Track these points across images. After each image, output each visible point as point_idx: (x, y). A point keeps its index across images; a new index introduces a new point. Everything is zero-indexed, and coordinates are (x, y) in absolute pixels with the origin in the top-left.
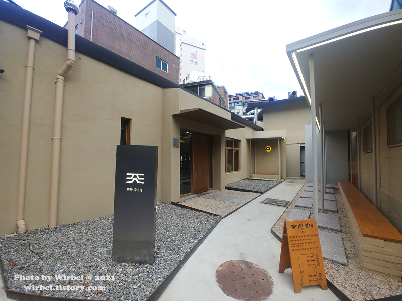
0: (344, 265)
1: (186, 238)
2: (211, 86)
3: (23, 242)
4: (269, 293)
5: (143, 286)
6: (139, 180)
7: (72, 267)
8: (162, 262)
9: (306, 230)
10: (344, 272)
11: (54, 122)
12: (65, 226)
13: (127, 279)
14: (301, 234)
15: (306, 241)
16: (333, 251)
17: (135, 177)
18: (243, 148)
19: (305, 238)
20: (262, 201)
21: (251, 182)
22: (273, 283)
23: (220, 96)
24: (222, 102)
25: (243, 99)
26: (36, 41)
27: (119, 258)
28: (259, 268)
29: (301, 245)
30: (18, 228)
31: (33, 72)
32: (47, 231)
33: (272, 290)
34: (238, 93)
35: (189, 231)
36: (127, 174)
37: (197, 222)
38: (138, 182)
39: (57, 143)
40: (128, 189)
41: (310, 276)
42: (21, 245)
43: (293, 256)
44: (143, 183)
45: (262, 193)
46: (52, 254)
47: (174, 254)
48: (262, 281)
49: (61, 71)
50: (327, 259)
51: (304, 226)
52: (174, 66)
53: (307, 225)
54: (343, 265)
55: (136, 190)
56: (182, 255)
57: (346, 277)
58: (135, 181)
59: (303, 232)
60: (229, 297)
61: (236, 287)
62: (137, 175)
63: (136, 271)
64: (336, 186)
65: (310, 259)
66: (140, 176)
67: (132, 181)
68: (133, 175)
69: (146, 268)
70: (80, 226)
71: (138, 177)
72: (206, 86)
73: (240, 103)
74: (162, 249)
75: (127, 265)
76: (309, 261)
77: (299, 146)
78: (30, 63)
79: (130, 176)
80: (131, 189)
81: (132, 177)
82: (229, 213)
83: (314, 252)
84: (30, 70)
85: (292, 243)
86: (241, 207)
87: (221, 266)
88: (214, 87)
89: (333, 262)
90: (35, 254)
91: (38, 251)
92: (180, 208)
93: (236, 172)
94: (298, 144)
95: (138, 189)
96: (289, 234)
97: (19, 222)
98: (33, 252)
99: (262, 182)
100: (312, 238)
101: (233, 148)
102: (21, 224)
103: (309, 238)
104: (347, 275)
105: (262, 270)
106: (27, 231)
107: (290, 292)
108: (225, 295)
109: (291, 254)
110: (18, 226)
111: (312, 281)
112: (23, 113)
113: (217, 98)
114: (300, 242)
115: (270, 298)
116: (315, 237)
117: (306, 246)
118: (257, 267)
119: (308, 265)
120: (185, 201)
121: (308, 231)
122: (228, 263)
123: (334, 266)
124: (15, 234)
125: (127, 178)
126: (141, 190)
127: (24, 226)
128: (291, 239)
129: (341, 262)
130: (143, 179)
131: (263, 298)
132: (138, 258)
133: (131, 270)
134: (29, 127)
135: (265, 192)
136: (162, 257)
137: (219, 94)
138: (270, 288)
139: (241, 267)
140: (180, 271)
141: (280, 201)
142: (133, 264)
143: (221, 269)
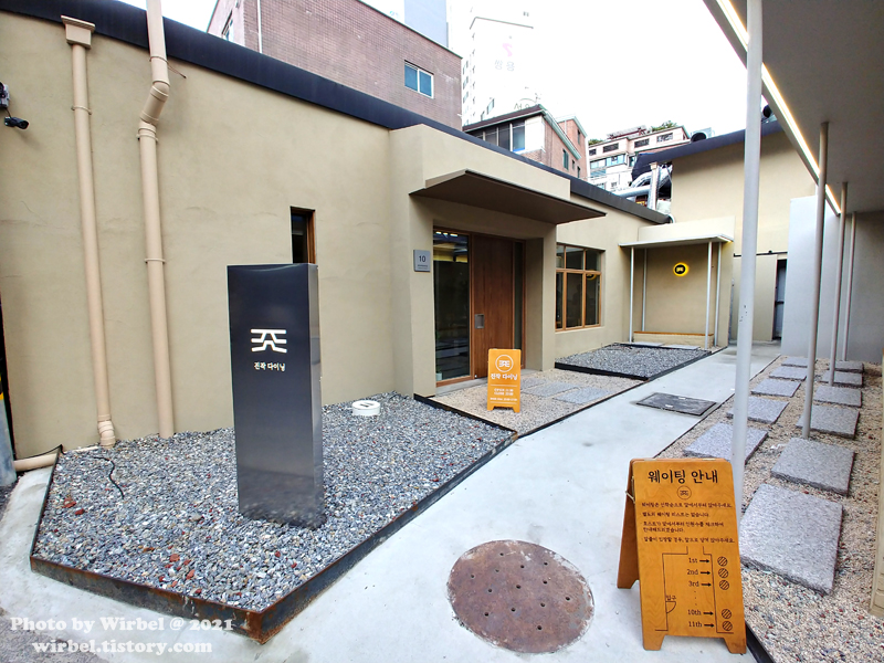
0: (821, 592)
1: (415, 478)
2: (540, 119)
3: (103, 462)
4: (572, 635)
5: (279, 574)
6: (277, 345)
7: (165, 518)
8: (339, 527)
9: (696, 488)
10: (814, 612)
11: (144, 225)
12: (189, 435)
13: (251, 556)
14: (675, 499)
15: (691, 519)
16: (800, 548)
17: (269, 337)
18: (612, 270)
19: (690, 510)
20: (638, 399)
21: (627, 354)
22: (591, 610)
23: (564, 144)
24: (570, 159)
25: (628, 146)
26: (86, 48)
27: (257, 509)
28: (568, 566)
29: (676, 527)
30: (100, 435)
31: (89, 118)
32: (155, 444)
33: (581, 628)
34: (615, 132)
35: (427, 462)
36: (253, 331)
37: (456, 442)
38: (275, 349)
39: (156, 268)
40: (257, 364)
41: (694, 612)
42: (99, 468)
43: (646, 552)
44: (285, 351)
45: (645, 379)
46: (144, 489)
47: (373, 512)
48: (562, 601)
49: (144, 111)
50: (769, 569)
51: (689, 479)
52: (449, 79)
53: (698, 475)
54: (816, 591)
55: (272, 366)
56: (388, 515)
57: (815, 626)
58: (269, 346)
59: (684, 493)
60: (463, 629)
61: (490, 607)
62: (273, 332)
63: (276, 541)
64: (873, 367)
65: (699, 567)
66: (279, 336)
67: (263, 348)
68: (264, 332)
69: (301, 536)
70: (217, 437)
71: (274, 337)
72: (527, 122)
73: (620, 158)
74: (352, 497)
75: (266, 525)
76: (695, 573)
77: (774, 260)
78: (81, 101)
79: (259, 336)
80: (263, 365)
81: (263, 337)
82: (542, 424)
83: (717, 550)
84: (81, 116)
85: (647, 519)
86: (577, 412)
87: (473, 551)
88: (548, 122)
89: (788, 580)
90: (117, 485)
91: (123, 481)
92: (431, 408)
93: (589, 329)
94: (770, 253)
95: (276, 366)
96: (639, 497)
97: (102, 424)
98: (113, 482)
99: (657, 352)
100: (711, 511)
101: (584, 271)
102: (106, 428)
103: (702, 510)
104: (819, 623)
105: (573, 574)
106: (118, 442)
107: (632, 642)
108: (456, 623)
109: (639, 548)
110: (101, 431)
111: (699, 624)
112: (81, 211)
113: (558, 148)
114: (672, 519)
115: (569, 648)
116: (722, 511)
117: (689, 532)
118: (564, 564)
119: (692, 584)
120: (448, 393)
121: (699, 492)
122: (493, 546)
123: (788, 591)
124: (96, 447)
125: (254, 340)
126: (283, 368)
127: (112, 432)
128: (646, 509)
129: (811, 582)
130: (284, 341)
131: (550, 645)
132: (293, 513)
133: (268, 536)
134: (97, 239)
135: (654, 377)
136: (343, 515)
137: (561, 140)
138: (578, 623)
139: (522, 559)
140: (373, 552)
141: (689, 401)
142: (277, 525)
143: (470, 557)
